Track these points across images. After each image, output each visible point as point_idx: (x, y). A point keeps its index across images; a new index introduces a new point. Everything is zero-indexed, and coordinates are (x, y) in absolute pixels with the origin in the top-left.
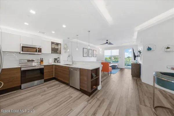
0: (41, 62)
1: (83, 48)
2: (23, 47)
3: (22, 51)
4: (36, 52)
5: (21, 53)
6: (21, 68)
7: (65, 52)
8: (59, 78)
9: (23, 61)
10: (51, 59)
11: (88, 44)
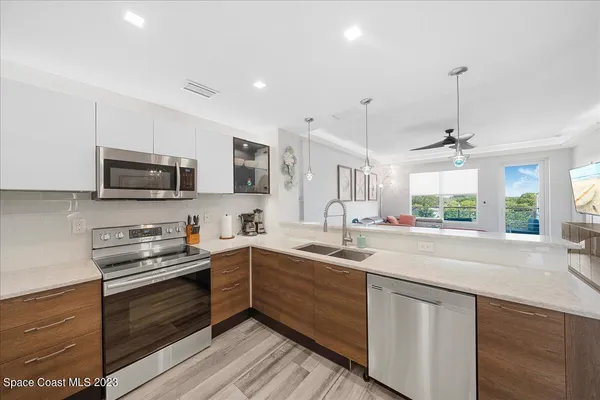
0: (192, 237)
1: (338, 167)
2: (109, 164)
3: (107, 185)
4: (173, 187)
5: (101, 195)
6: (102, 281)
7: (288, 185)
8: (284, 320)
9: (107, 237)
10: (230, 218)
11: (362, 151)
